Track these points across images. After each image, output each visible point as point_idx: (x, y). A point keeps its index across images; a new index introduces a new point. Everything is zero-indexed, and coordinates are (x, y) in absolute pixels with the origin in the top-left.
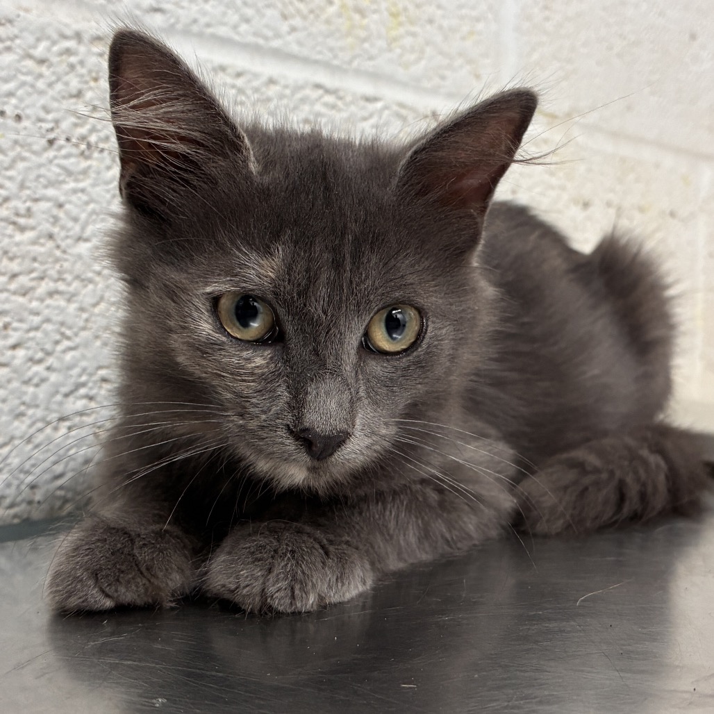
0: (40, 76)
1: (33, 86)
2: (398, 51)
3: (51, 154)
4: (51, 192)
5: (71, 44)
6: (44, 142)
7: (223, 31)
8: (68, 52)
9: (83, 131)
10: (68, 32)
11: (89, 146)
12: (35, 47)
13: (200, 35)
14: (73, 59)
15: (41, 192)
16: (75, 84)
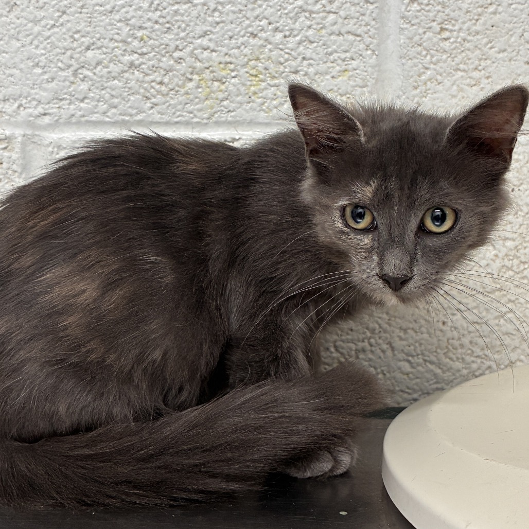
2: (259, 100)
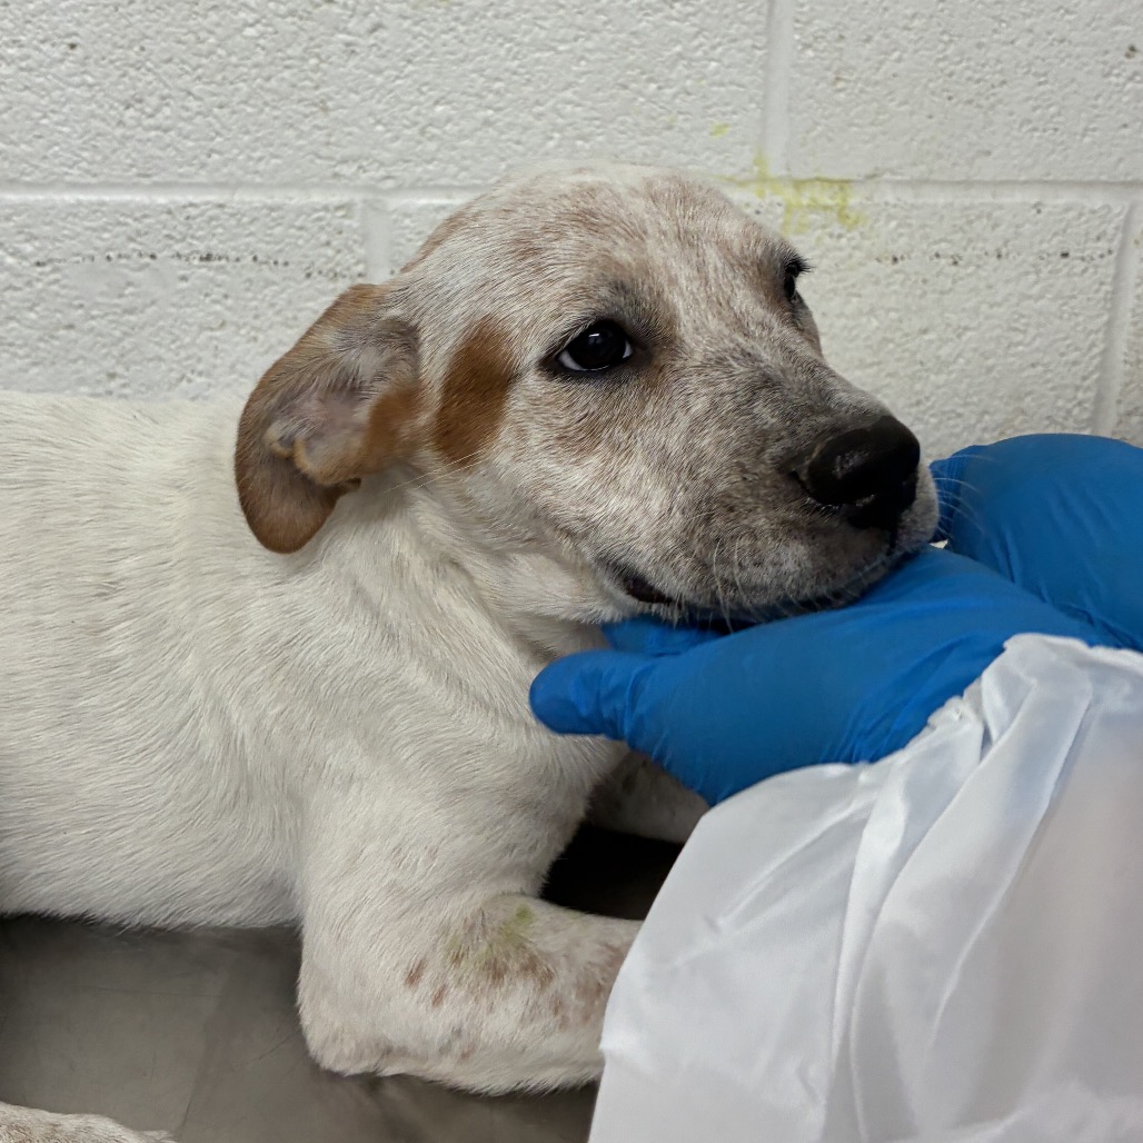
0: (300, 237)
1: (296, 244)
3: (308, 282)
4: (310, 304)
5: (321, 214)
6: (303, 275)
7: (444, 181)
8: (319, 219)
9: (330, 266)
10: (318, 207)
11: (336, 275)
12: (296, 220)
13: (425, 188)
14: (324, 223)
15: (303, 305)
16: (324, 238)
